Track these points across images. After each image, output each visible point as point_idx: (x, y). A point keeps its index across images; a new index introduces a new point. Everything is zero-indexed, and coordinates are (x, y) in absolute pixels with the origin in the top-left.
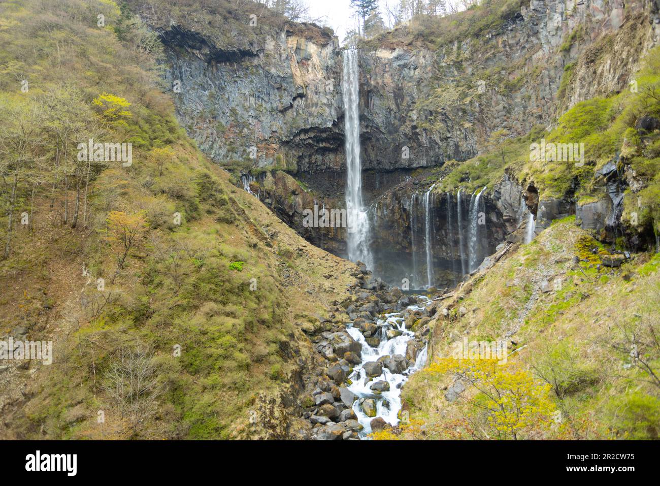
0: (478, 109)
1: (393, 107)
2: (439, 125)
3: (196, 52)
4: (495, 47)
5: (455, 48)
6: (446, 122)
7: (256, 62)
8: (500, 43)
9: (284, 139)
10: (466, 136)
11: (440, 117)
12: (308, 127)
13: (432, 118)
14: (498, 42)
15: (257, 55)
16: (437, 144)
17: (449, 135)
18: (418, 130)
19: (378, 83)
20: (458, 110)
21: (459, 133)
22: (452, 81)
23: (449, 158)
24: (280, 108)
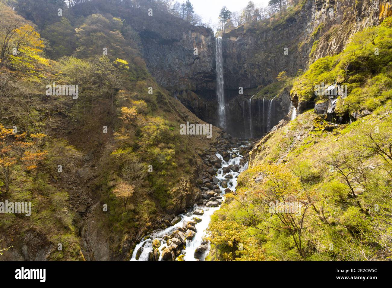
0: (273, 63)
1: (237, 62)
2: (256, 70)
3: (154, 40)
4: (283, 34)
5: (265, 36)
6: (259, 68)
7: (178, 44)
8: (285, 32)
9: (191, 77)
10: (268, 74)
11: (257, 66)
12: (201, 71)
13: (253, 67)
14: (284, 32)
15: (179, 41)
16: (255, 78)
17: (260, 74)
18: (247, 72)
19: (230, 52)
20: (265, 63)
21: (265, 73)
22: (263, 50)
23: (260, 84)
24: (189, 64)
